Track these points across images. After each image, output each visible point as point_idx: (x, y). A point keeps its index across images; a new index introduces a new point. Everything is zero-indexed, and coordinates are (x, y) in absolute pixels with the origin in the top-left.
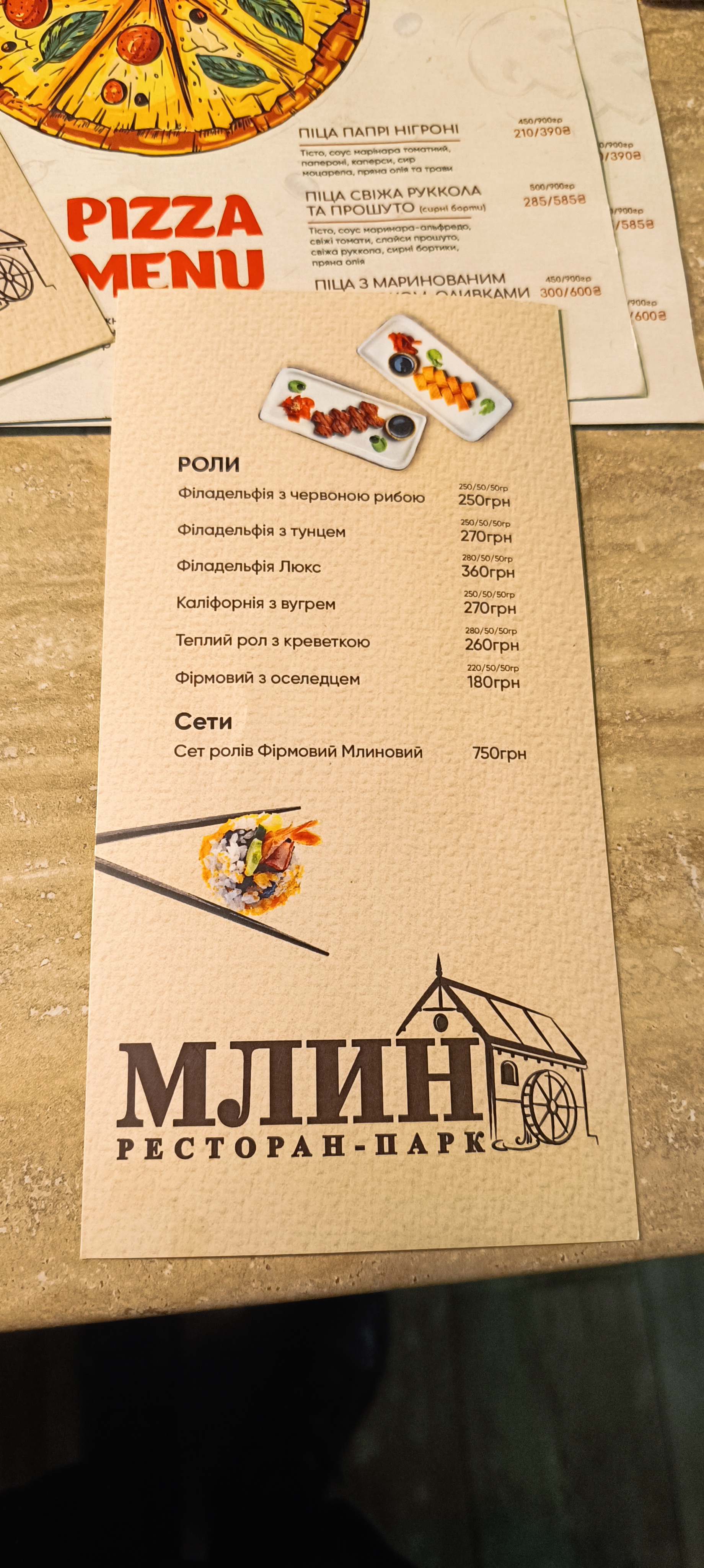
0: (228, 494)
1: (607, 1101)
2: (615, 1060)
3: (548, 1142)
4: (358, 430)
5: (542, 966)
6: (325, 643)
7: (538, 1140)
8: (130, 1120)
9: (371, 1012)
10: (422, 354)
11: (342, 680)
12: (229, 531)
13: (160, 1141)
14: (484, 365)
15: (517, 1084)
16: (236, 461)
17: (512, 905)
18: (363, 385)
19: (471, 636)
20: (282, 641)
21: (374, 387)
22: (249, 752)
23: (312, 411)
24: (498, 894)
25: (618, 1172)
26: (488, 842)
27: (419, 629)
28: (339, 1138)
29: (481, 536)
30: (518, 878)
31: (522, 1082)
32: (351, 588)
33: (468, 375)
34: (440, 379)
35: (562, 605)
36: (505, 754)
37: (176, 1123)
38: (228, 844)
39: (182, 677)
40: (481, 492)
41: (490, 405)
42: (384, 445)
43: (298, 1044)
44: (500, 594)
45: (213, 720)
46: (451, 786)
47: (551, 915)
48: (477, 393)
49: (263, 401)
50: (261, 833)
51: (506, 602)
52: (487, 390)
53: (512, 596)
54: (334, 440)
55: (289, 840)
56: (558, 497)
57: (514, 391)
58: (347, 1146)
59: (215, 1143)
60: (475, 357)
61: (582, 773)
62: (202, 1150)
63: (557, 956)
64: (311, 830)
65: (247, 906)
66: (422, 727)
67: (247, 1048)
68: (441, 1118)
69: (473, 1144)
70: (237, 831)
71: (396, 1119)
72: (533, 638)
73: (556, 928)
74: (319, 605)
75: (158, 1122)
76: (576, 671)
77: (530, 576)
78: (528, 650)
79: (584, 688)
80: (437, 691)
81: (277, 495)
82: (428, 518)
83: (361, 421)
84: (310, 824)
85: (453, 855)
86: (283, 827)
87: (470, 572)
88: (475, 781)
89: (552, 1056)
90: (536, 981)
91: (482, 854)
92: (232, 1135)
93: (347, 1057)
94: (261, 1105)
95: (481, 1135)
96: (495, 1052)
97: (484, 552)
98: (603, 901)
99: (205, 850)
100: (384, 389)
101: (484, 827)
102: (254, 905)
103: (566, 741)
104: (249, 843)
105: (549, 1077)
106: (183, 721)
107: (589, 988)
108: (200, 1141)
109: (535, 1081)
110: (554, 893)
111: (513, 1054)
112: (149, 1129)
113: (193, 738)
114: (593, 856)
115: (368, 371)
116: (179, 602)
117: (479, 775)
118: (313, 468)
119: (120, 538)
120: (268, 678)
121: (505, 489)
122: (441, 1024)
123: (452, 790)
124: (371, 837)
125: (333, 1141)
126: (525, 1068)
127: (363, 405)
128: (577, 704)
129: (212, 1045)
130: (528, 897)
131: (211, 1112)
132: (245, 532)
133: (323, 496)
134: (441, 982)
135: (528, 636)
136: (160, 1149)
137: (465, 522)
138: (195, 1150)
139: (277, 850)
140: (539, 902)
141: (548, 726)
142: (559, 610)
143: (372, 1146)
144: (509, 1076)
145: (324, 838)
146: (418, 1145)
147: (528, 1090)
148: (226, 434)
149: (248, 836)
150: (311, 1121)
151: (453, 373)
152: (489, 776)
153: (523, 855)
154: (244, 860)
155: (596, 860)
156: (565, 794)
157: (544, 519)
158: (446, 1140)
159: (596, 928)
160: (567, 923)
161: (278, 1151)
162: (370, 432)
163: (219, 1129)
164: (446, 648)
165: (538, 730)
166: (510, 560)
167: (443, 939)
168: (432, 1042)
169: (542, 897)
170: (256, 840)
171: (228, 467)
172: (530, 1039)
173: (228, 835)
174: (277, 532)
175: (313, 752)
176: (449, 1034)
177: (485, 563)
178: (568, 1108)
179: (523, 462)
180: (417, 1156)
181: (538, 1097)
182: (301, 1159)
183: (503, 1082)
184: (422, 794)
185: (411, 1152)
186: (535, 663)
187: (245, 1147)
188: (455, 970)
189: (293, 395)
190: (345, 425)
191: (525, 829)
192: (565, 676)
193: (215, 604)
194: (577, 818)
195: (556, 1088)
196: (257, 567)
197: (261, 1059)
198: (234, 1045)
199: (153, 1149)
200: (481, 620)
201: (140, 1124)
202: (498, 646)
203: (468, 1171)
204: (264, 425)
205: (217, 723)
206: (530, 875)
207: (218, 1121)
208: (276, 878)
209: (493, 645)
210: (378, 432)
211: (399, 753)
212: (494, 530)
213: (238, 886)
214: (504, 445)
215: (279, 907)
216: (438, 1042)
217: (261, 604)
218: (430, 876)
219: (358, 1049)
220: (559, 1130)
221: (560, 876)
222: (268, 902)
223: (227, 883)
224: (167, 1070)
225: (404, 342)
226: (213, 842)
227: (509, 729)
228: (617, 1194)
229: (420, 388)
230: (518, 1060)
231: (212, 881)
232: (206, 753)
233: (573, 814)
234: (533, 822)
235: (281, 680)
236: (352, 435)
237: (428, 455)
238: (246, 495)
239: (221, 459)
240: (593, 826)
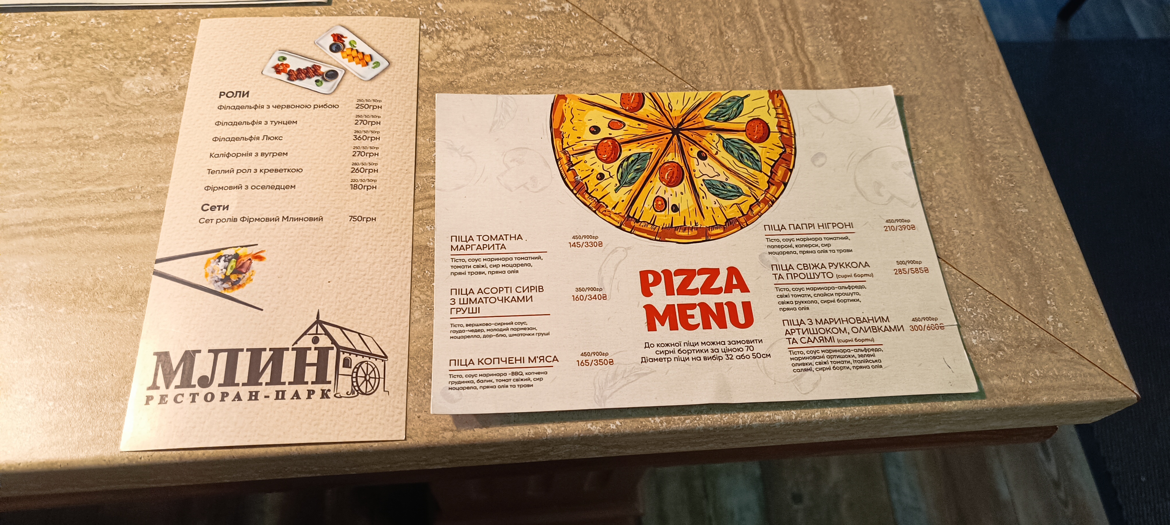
0: (242, 107)
1: (396, 375)
2: (403, 356)
3: (363, 393)
4: (310, 77)
5: (371, 314)
6: (280, 171)
7: (358, 393)
8: (154, 386)
9: (281, 336)
10: (347, 42)
11: (287, 187)
12: (240, 123)
13: (167, 396)
14: (377, 47)
15: (351, 367)
16: (248, 93)
17: (360, 287)
18: (315, 57)
19: (354, 166)
20: (258, 171)
21: (320, 59)
22: (235, 220)
23: (288, 69)
24: (353, 282)
25: (398, 408)
26: (351, 259)
27: (328, 164)
28: (257, 392)
29: (365, 122)
30: (364, 275)
31: (353, 367)
32: (297, 147)
33: (368, 51)
34: (354, 53)
35: (402, 152)
36: (365, 219)
37: (177, 387)
38: (219, 261)
39: (207, 188)
40: (368, 103)
41: (377, 64)
42: (322, 83)
43: (242, 350)
44: (371, 148)
45: (219, 206)
46: (336, 233)
47: (379, 291)
48: (372, 59)
49: (265, 66)
50: (237, 256)
51: (374, 151)
52: (377, 57)
53: (377, 148)
54: (297, 82)
55: (250, 259)
56: (407, 105)
57: (390, 58)
58: (260, 396)
59: (194, 395)
60: (373, 44)
61: (404, 227)
62: (188, 399)
63: (379, 310)
64: (261, 254)
65: (225, 289)
66: (324, 207)
67: (216, 352)
68: (310, 383)
69: (324, 395)
70: (225, 256)
71: (287, 383)
72: (386, 167)
73: (380, 297)
74: (279, 154)
75: (167, 387)
76: (406, 182)
77: (387, 140)
78: (382, 172)
79: (409, 190)
80: (334, 191)
81: (265, 107)
82: (339, 115)
83: (311, 73)
84: (262, 252)
85: (332, 265)
86: (248, 253)
87: (356, 138)
88: (348, 232)
89: (370, 355)
90: (366, 321)
91: (348, 265)
92: (203, 391)
93: (265, 356)
94: (220, 377)
95: (329, 390)
96: (341, 353)
97: (365, 130)
98: (406, 285)
99: (208, 263)
100: (325, 59)
101: (350, 252)
102: (228, 288)
103: (397, 213)
104: (229, 261)
105: (367, 364)
106: (205, 208)
107: (394, 323)
108: (187, 395)
109: (360, 366)
110: (381, 281)
111: (350, 354)
112: (163, 390)
113: (209, 215)
114: (404, 264)
115: (319, 51)
116: (211, 155)
117: (350, 229)
118: (285, 95)
119: (187, 129)
120: (249, 187)
121: (380, 101)
122: (315, 340)
123: (336, 236)
124: (291, 257)
125: (254, 394)
126: (355, 360)
127: (314, 66)
128: (405, 196)
129: (199, 351)
130: (368, 283)
131: (194, 381)
132: (248, 123)
133: (288, 107)
134: (319, 322)
135: (383, 166)
136: (166, 399)
137: (358, 116)
138: (184, 399)
139: (243, 264)
140: (373, 286)
141: (388, 206)
142: (400, 154)
143: (273, 396)
144: (347, 363)
145: (267, 258)
146: (297, 395)
147: (356, 370)
148: (244, 81)
149: (230, 257)
150: (244, 384)
151: (361, 50)
152: (356, 229)
153: (368, 265)
154: (226, 268)
155: (405, 266)
156: (394, 237)
157: (398, 114)
158: (311, 393)
159: (401, 297)
160: (386, 294)
161: (225, 399)
162: (316, 78)
163: (197, 389)
164: (340, 172)
165: (383, 208)
166: (378, 132)
167: (322, 303)
168: (310, 349)
169: (375, 283)
170: (233, 260)
171: (243, 96)
172: (360, 347)
173: (220, 258)
174: (263, 123)
175: (267, 220)
176: (319, 345)
177: (365, 134)
178: (375, 378)
179: (391, 89)
180: (295, 400)
181: (361, 373)
182: (237, 402)
183: (344, 367)
184: (320, 238)
185: (293, 398)
186: (385, 178)
187: (209, 396)
188: (326, 316)
189: (280, 63)
190: (303, 75)
191: (371, 253)
192: (400, 184)
193: (228, 155)
194: (398, 247)
195: (370, 369)
196: (251, 139)
197: (223, 358)
198: (210, 351)
199: (163, 399)
200: (360, 159)
201: (158, 388)
202: (367, 171)
203: (320, 407)
204: (263, 76)
205: (221, 208)
206: (371, 273)
207: (197, 385)
208: (241, 276)
209: (365, 170)
210: (319, 78)
211: (311, 219)
212: (372, 119)
213: (221, 280)
214: (382, 82)
215: (241, 289)
216: (313, 349)
217: (251, 154)
218: (319, 275)
219: (272, 352)
220: (369, 388)
221: (386, 273)
222: (235, 287)
223: (216, 279)
224: (175, 362)
225: (338, 38)
226: (212, 261)
227: (369, 208)
228: (396, 418)
229: (343, 58)
230: (353, 357)
231: (209, 278)
232: (214, 221)
233: (397, 246)
234: (375, 250)
235: (256, 188)
236: (307, 80)
237: (343, 87)
238: (250, 107)
239: (240, 92)
240: (406, 251)
